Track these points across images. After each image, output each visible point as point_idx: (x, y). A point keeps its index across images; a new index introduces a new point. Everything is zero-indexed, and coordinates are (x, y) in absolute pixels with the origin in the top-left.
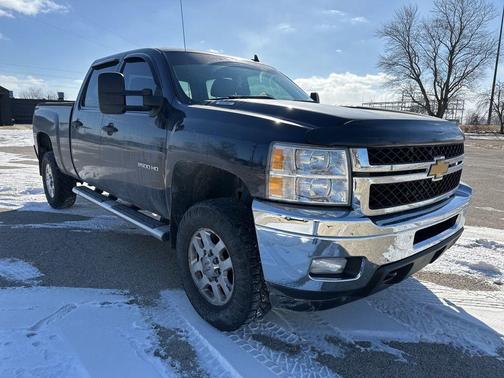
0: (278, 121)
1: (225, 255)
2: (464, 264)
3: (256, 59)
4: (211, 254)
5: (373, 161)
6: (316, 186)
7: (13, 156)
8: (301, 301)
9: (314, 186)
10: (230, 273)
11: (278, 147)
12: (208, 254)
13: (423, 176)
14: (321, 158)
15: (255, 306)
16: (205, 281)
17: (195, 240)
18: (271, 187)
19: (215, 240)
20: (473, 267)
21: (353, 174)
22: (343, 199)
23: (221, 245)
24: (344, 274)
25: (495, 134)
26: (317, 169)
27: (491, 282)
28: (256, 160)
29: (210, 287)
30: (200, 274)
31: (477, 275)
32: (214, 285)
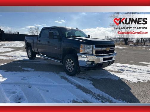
0: (81, 41)
1: (72, 63)
2: (118, 69)
3: (77, 28)
4: (70, 63)
5: (96, 47)
6: (88, 51)
7: (11, 49)
8: (85, 69)
9: (87, 51)
10: (73, 66)
11: (82, 45)
12: (69, 64)
13: (105, 50)
14: (88, 46)
15: (78, 71)
16: (69, 68)
17: (67, 61)
18: (81, 51)
19: (70, 61)
20: (119, 70)
21: (93, 49)
22: (92, 53)
23: (72, 61)
24: (91, 64)
25: (142, 45)
26: (87, 48)
27: (122, 72)
28: (78, 47)
29: (69, 69)
30: (68, 67)
31: (120, 71)
32: (70, 69)
